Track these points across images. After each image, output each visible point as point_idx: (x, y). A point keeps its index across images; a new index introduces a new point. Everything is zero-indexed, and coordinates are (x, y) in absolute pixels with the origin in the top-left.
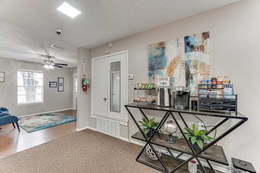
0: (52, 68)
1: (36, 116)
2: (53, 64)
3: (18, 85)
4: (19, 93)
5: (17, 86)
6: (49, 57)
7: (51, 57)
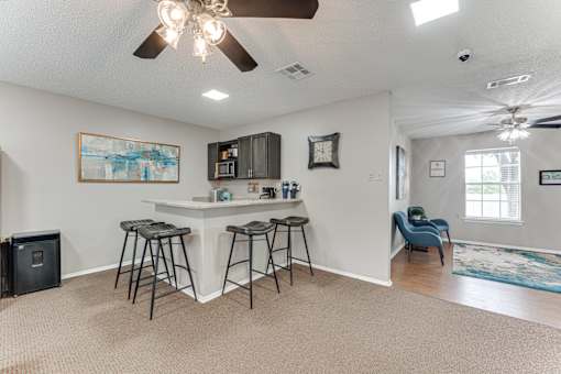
0: (525, 134)
1: (499, 249)
2: (524, 125)
3: (467, 181)
4: (468, 196)
5: (464, 184)
6: (515, 110)
7: (517, 108)
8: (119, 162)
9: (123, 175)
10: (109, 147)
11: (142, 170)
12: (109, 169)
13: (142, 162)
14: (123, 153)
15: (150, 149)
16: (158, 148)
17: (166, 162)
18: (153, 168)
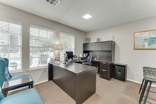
10: (147, 35)
12: (146, 44)
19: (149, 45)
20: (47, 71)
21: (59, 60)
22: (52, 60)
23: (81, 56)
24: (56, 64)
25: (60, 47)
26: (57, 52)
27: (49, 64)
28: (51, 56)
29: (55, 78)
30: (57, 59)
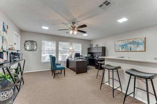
8: (123, 46)
9: (124, 50)
10: (120, 43)
11: (129, 48)
12: (120, 48)
13: (129, 45)
14: (123, 44)
15: (132, 41)
16: (134, 40)
17: (138, 44)
18: (133, 47)
19: (122, 49)
20: (66, 63)
21: (72, 57)
22: (68, 57)
23: (86, 56)
24: (70, 59)
25: (72, 51)
26: (71, 53)
27: (67, 59)
28: (68, 55)
29: (70, 67)
30: (71, 57)
